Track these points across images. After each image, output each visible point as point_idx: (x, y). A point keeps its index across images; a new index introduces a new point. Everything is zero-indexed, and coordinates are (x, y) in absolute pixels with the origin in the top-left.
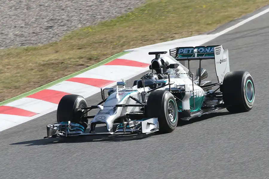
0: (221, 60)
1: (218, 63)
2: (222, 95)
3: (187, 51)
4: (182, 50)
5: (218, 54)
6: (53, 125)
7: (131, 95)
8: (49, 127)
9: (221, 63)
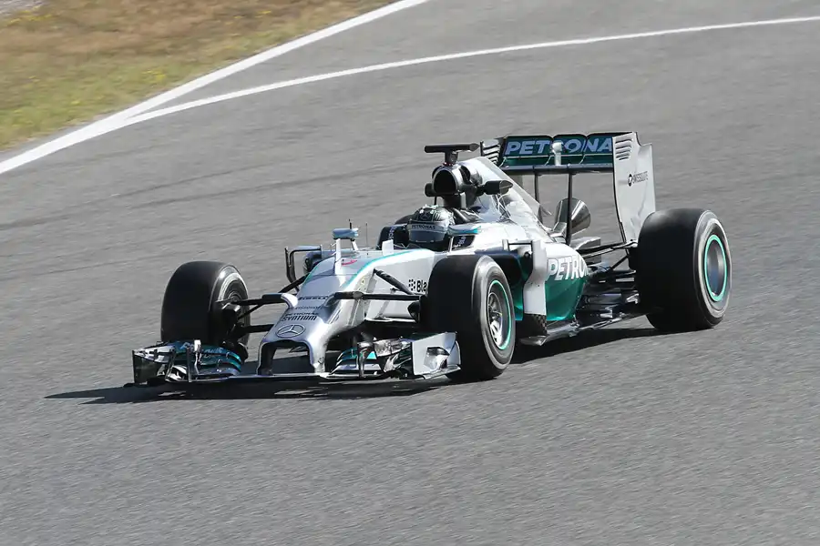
0: (630, 176)
1: (622, 183)
2: (632, 279)
3: (532, 148)
4: (517, 144)
5: (623, 157)
6: (152, 350)
7: (378, 267)
8: (138, 354)
9: (630, 185)
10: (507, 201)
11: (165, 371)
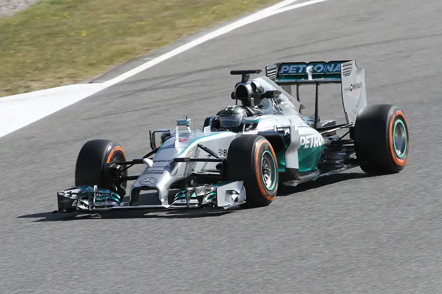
0: (352, 85)
1: (346, 90)
2: (353, 145)
3: (295, 69)
4: (287, 67)
5: (347, 75)
6: (69, 191)
7: (201, 142)
8: (61, 194)
9: (351, 90)
10: (279, 102)
11: (76, 204)
